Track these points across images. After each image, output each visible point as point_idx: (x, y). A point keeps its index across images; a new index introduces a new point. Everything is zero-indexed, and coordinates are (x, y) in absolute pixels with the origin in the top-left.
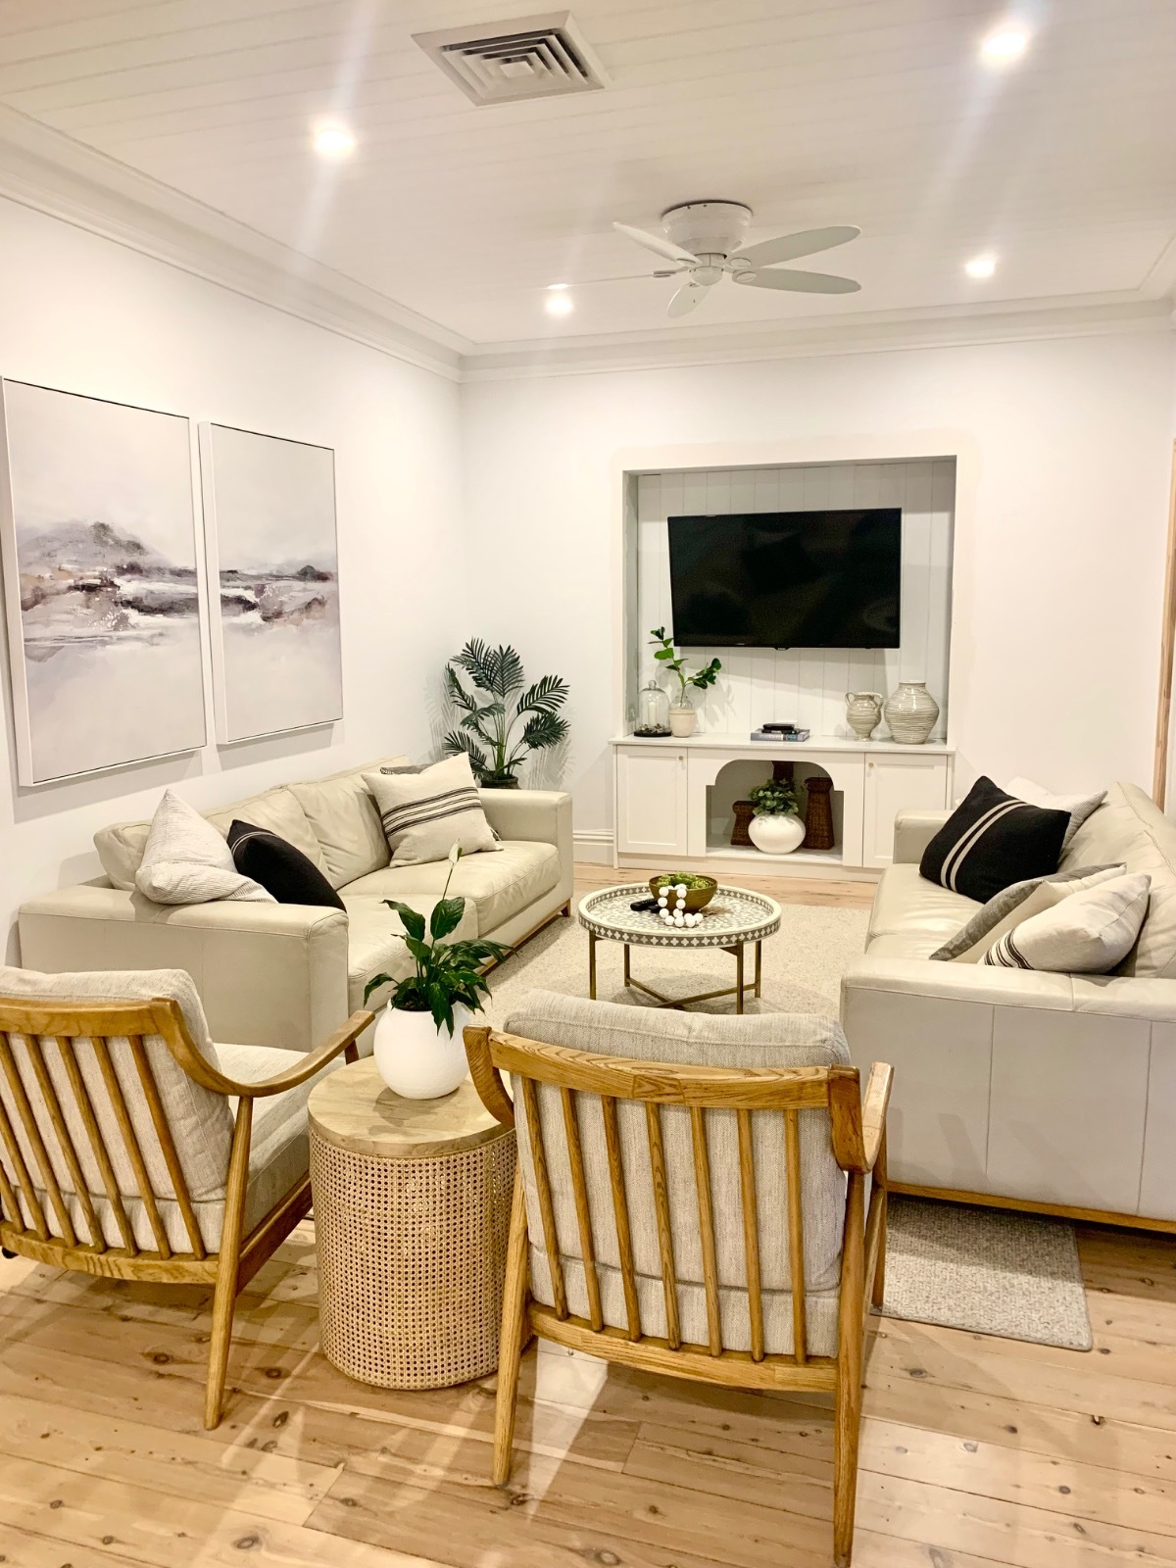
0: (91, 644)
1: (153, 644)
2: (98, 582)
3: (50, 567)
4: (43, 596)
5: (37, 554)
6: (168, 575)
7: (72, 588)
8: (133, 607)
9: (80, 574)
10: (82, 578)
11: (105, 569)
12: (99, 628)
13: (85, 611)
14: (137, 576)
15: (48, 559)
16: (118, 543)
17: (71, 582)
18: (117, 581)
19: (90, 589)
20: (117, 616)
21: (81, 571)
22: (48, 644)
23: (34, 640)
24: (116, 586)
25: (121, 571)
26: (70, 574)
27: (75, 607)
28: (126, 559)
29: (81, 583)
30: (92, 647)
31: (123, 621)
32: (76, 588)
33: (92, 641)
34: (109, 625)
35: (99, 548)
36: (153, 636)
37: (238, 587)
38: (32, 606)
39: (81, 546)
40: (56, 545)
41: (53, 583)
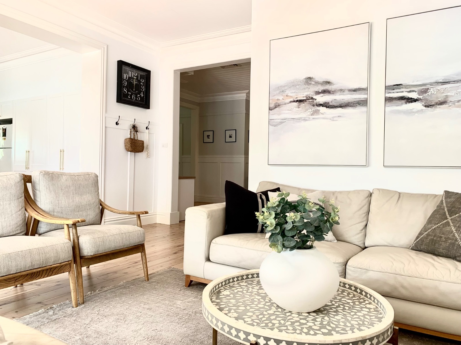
0: (300, 121)
1: (334, 120)
2: (305, 98)
3: (283, 95)
4: (279, 106)
5: (278, 92)
6: (347, 92)
7: (291, 102)
8: (323, 106)
9: (296, 97)
10: (297, 98)
11: (309, 94)
12: (303, 115)
13: (297, 109)
14: (327, 94)
15: (282, 93)
16: (317, 83)
17: (292, 100)
18: (314, 97)
19: (300, 101)
20: (314, 110)
21: (296, 95)
22: (279, 121)
23: (273, 120)
24: (314, 99)
25: (318, 93)
26: (291, 97)
27: (292, 108)
28: (321, 88)
29: (296, 99)
30: (300, 122)
31: (316, 112)
32: (294, 101)
33: (299, 120)
34: (309, 113)
35: (306, 86)
36: (333, 117)
37: (403, 92)
38: (274, 109)
39: (298, 87)
40: (286, 88)
41: (284, 100)
